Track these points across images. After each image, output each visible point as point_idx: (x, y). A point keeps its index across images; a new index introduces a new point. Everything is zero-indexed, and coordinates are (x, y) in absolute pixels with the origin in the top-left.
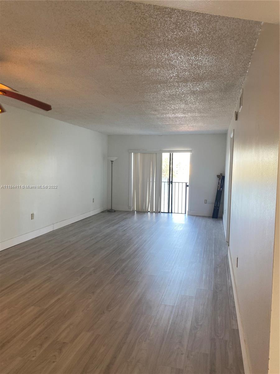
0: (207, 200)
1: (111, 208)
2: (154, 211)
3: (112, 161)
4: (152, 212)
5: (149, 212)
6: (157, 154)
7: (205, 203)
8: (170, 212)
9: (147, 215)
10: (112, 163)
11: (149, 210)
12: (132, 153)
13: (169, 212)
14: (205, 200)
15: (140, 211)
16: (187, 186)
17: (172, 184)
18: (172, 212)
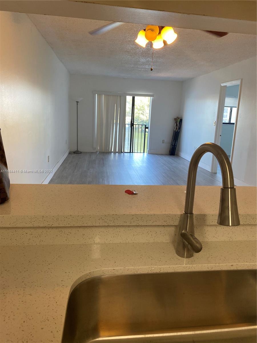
0: (164, 140)
1: (77, 149)
2: (117, 151)
3: (77, 102)
4: (115, 152)
5: (112, 152)
6: (121, 96)
7: (163, 143)
8: (132, 152)
9: (111, 155)
10: (77, 104)
11: (112, 151)
12: (96, 94)
13: (130, 152)
14: (163, 140)
15: (103, 151)
16: (146, 128)
17: (133, 126)
18: (133, 152)
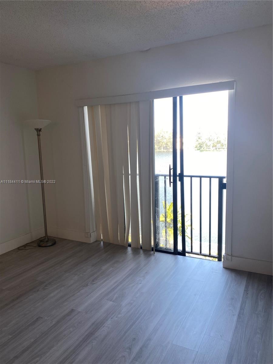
3: (39, 130)
10: (39, 135)
12: (86, 109)
16: (222, 186)
17: (182, 181)
18: (184, 252)
